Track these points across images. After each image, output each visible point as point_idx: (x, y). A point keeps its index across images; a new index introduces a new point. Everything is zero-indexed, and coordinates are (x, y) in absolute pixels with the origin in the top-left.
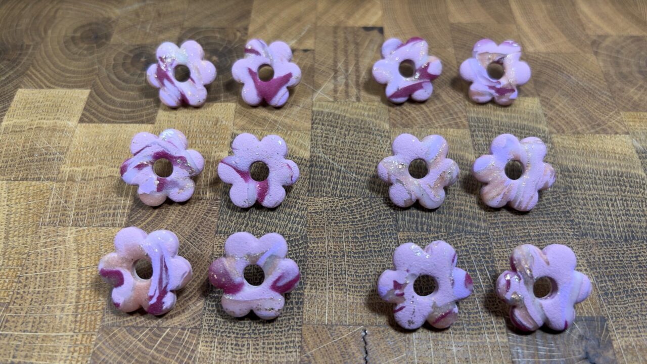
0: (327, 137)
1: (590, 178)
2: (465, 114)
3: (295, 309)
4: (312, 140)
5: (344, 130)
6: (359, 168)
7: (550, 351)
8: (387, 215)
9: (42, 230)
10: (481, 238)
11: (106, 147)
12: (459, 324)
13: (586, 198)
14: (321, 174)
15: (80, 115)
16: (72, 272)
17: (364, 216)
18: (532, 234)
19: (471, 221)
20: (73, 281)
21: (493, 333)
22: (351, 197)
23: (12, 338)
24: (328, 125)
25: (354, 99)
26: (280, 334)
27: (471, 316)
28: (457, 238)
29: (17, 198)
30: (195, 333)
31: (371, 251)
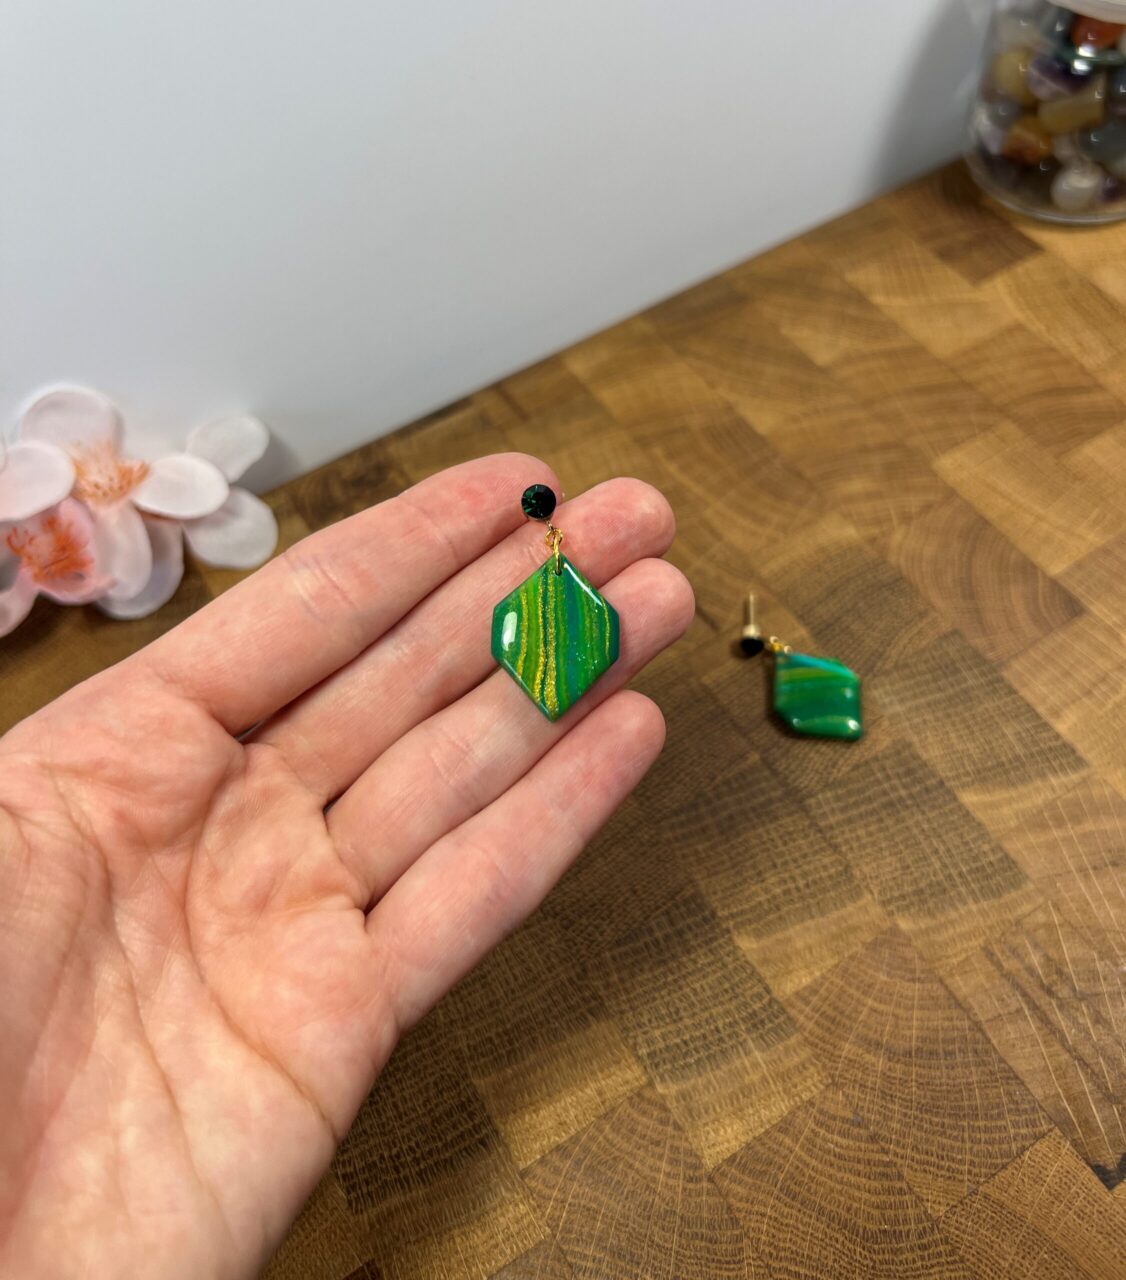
0: (965, 844)
1: (555, 1017)
2: (806, 1034)
4: (979, 824)
5: (955, 875)
6: (881, 820)
10: (661, 811)
13: (550, 971)
14: (919, 781)
18: (599, 860)
19: (686, 831)
22: (853, 769)
24: (983, 866)
25: (996, 948)
28: (689, 793)
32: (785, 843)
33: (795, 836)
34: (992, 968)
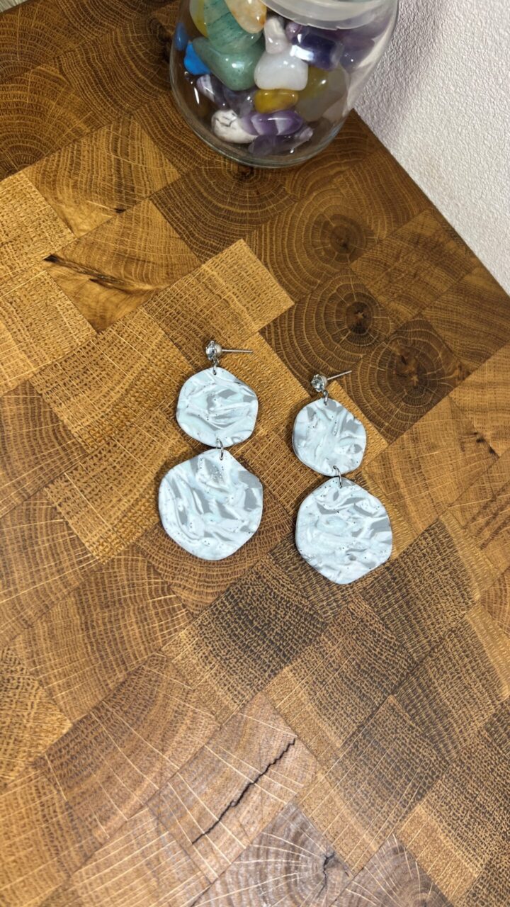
0: (424, 556)
3: (267, 674)
4: (411, 546)
5: (444, 563)
6: (420, 611)
7: (394, 888)
8: (399, 672)
9: (157, 413)
10: (440, 762)
11: (260, 381)
12: (358, 804)
14: (389, 583)
15: (266, 323)
16: (148, 475)
17: (382, 655)
18: (478, 799)
19: (449, 742)
20: (144, 484)
21: (372, 835)
22: (389, 628)
23: (70, 488)
24: (436, 545)
25: (481, 542)
26: (240, 681)
27: (373, 808)
28: (425, 744)
29: (160, 360)
30: (189, 618)
31: (358, 688)
32: (445, 672)
33: (439, 666)
34: (490, 545)
